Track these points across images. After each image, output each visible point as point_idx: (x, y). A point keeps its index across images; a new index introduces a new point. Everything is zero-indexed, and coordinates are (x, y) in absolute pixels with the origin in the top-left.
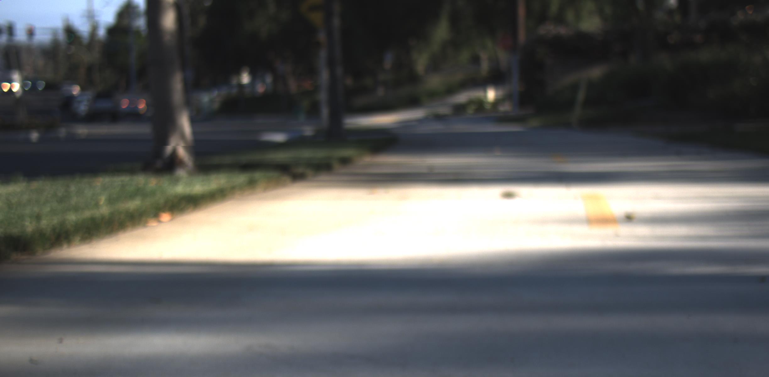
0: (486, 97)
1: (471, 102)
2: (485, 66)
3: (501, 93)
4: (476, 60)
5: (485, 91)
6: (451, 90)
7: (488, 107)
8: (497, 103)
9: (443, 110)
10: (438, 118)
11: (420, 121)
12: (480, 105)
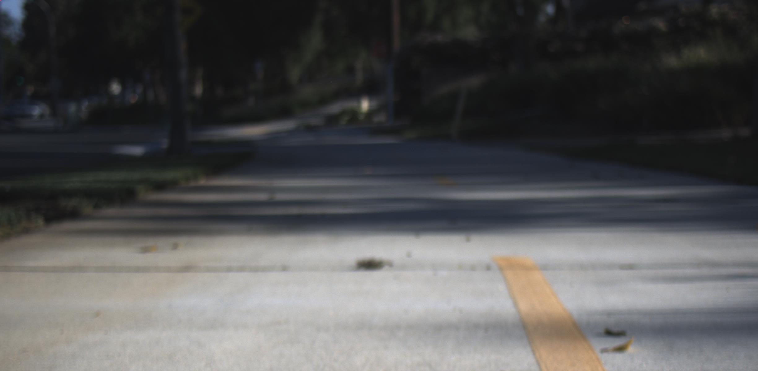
0: (359, 107)
1: (343, 113)
2: (360, 77)
3: (375, 103)
4: (350, 70)
5: (359, 102)
6: (324, 101)
7: (362, 117)
8: (371, 114)
9: (315, 121)
10: (310, 129)
11: (290, 133)
12: (354, 115)
